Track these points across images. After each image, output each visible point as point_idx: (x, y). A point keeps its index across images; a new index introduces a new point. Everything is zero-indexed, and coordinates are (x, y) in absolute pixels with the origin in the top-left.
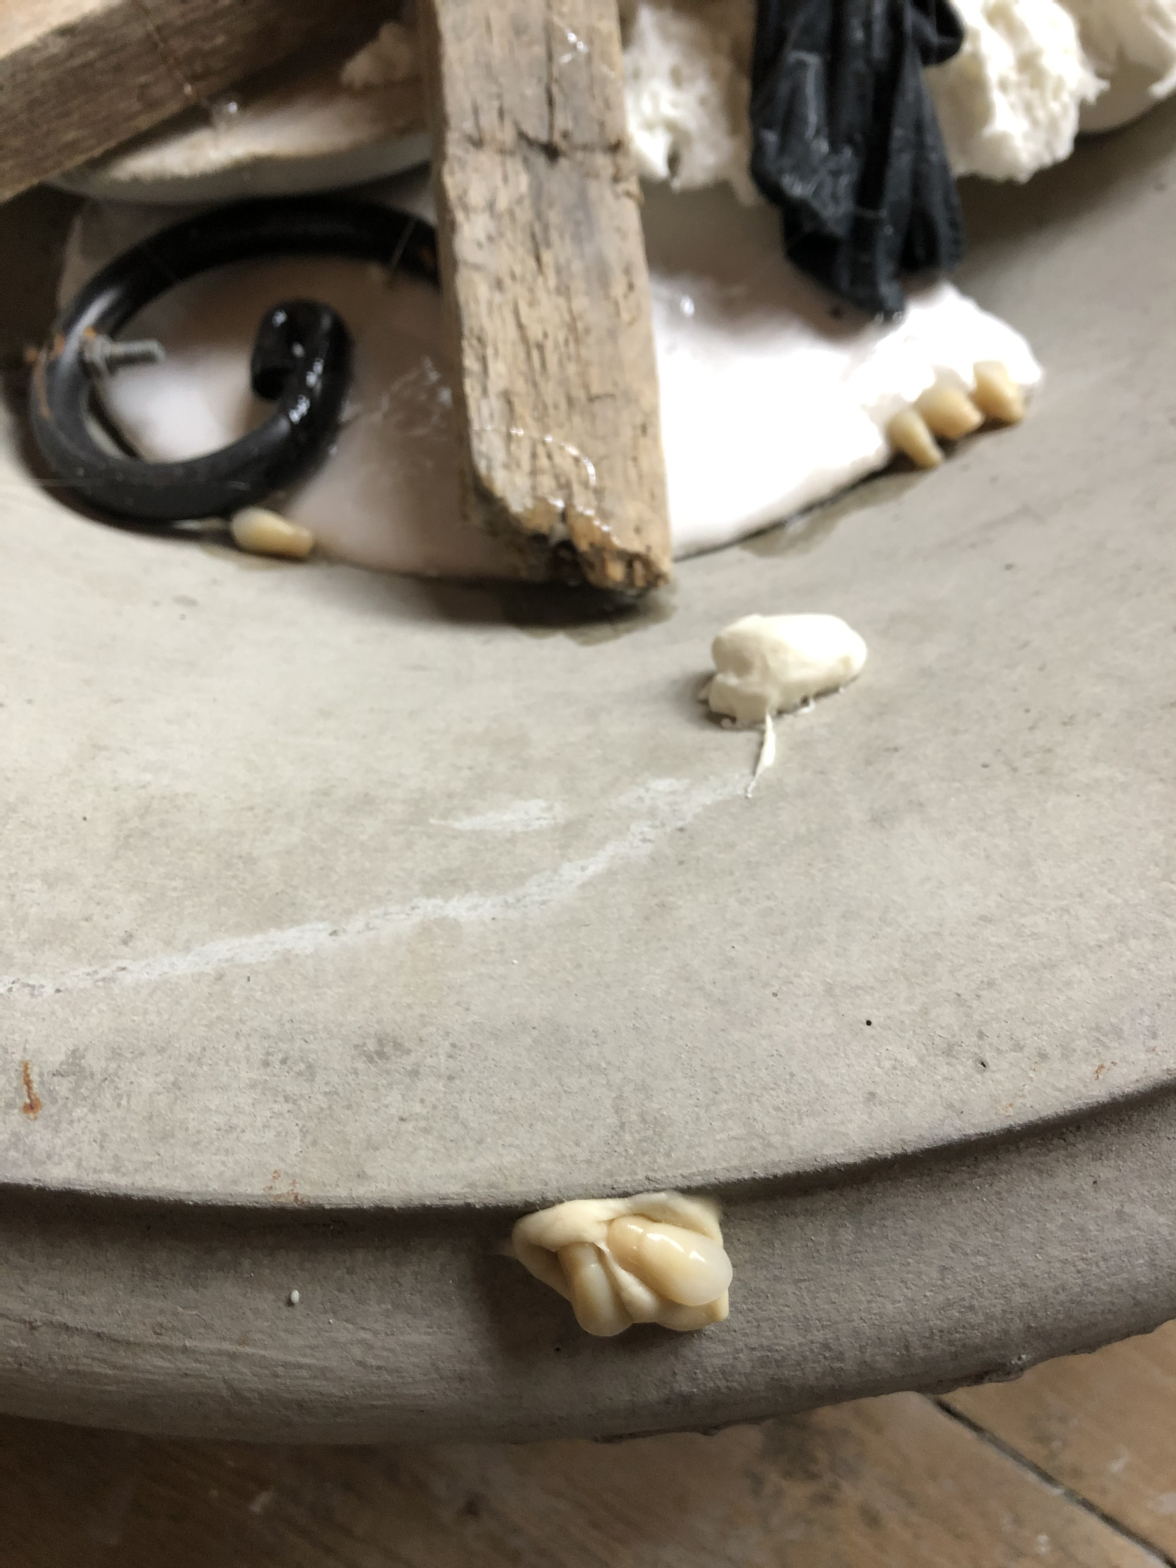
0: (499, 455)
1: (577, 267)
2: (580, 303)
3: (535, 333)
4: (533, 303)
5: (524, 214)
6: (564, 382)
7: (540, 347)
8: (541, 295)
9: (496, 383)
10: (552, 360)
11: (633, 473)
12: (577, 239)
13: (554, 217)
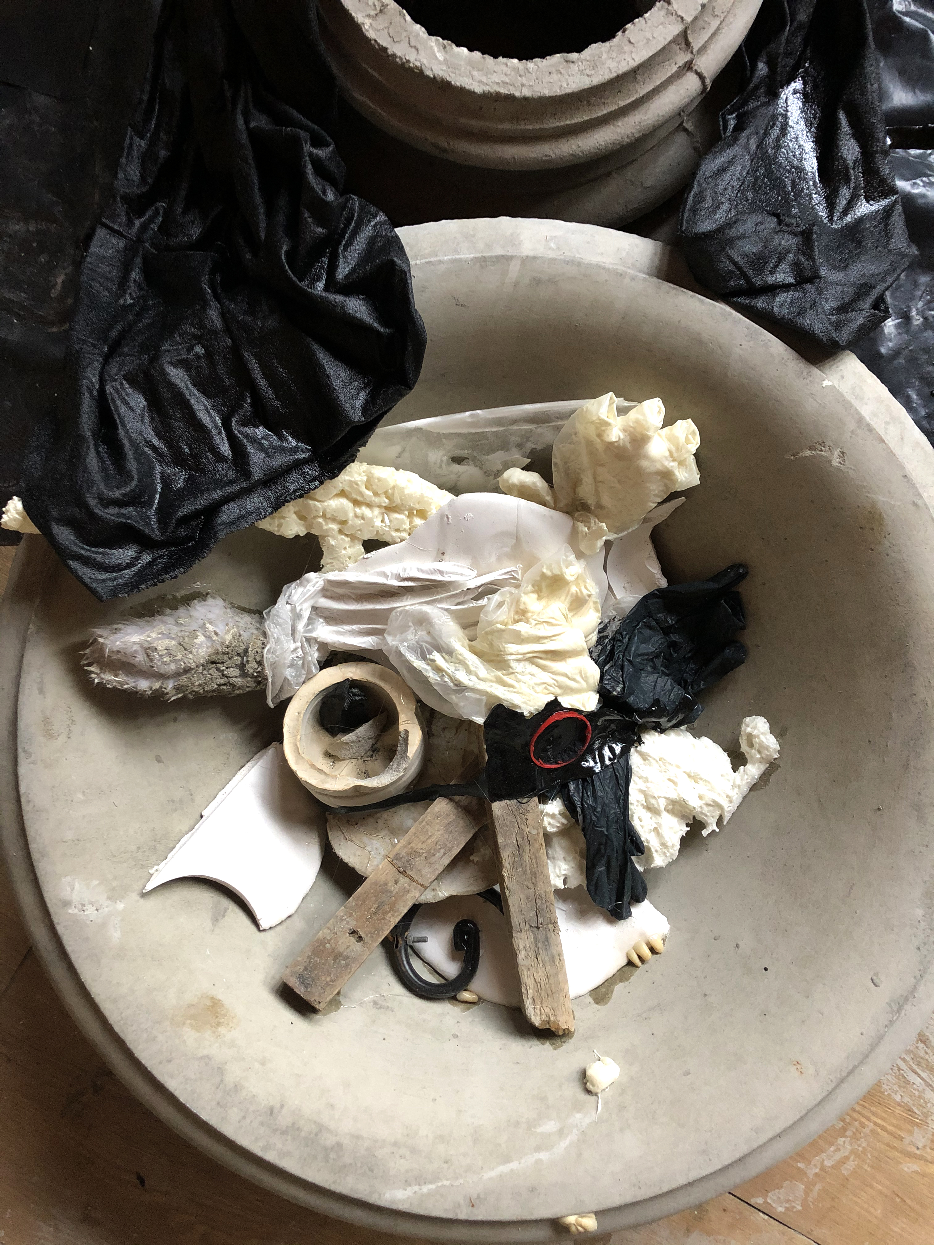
0: (532, 1013)
1: (547, 958)
2: (548, 968)
3: (538, 980)
4: (537, 972)
5: (533, 947)
6: (546, 991)
7: (540, 983)
8: (539, 970)
9: (530, 996)
10: (543, 985)
11: (564, 1009)
12: (546, 950)
13: (540, 945)
